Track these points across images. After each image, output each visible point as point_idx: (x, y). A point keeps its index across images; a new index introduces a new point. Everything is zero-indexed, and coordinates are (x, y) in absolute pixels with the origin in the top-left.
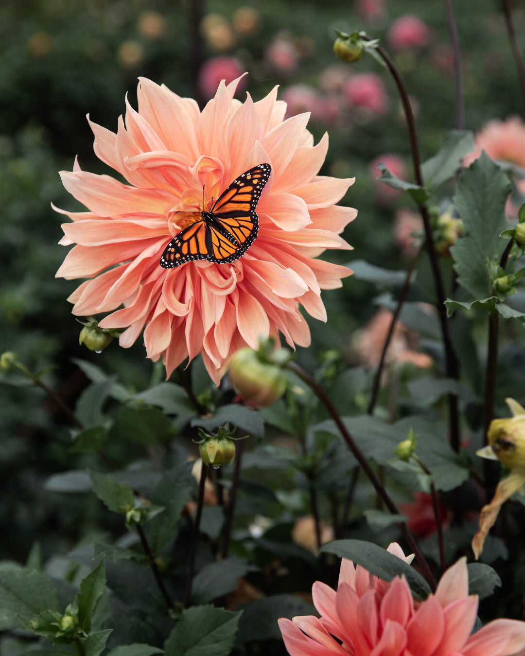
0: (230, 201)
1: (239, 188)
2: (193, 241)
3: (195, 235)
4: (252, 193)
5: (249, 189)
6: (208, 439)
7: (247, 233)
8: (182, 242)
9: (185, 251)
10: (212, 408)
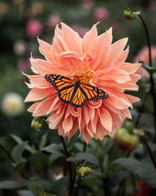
0: (88, 89)
1: (94, 90)
2: (63, 83)
3: (66, 82)
4: (95, 96)
5: (96, 94)
6: (80, 167)
7: (77, 104)
8: (60, 79)
9: (56, 82)
10: (73, 154)
